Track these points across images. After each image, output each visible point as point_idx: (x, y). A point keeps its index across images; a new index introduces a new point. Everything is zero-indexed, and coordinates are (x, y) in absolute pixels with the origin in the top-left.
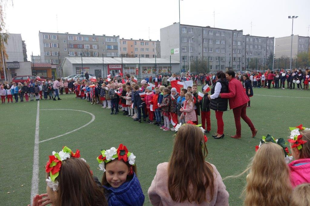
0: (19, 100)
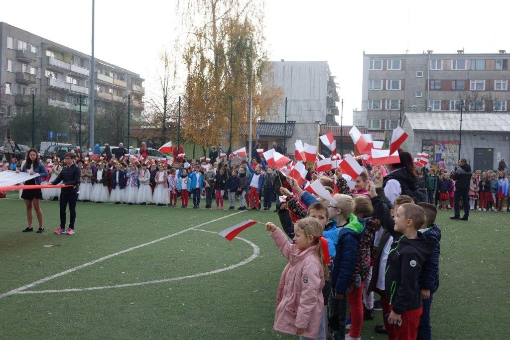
0: (203, 204)
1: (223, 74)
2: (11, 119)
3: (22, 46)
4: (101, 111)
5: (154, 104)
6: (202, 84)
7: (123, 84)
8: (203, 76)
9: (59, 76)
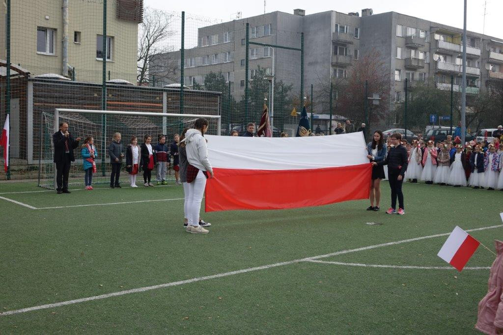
2: (400, 105)
3: (411, 32)
9: (448, 58)
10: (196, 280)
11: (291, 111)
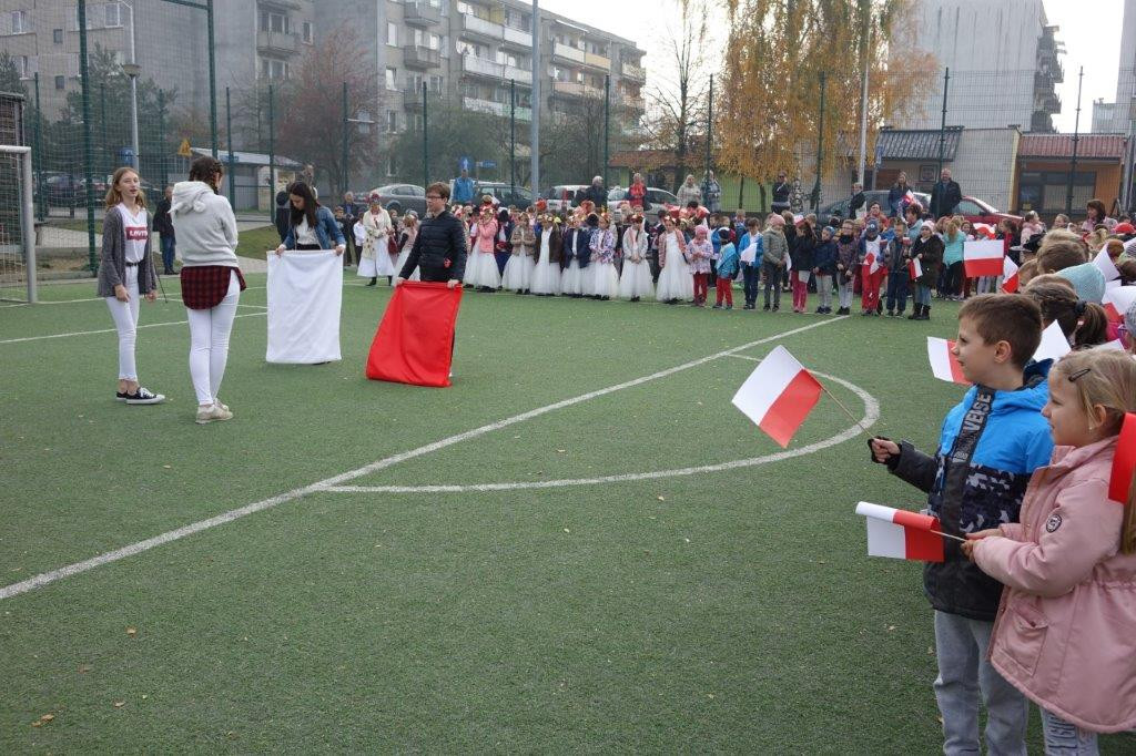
1: (806, 26)
2: (397, 138)
4: (560, 118)
5: (661, 99)
6: (761, 48)
7: (604, 63)
8: (763, 33)
9: (483, 50)
10: (43, 579)
11: (177, 146)
